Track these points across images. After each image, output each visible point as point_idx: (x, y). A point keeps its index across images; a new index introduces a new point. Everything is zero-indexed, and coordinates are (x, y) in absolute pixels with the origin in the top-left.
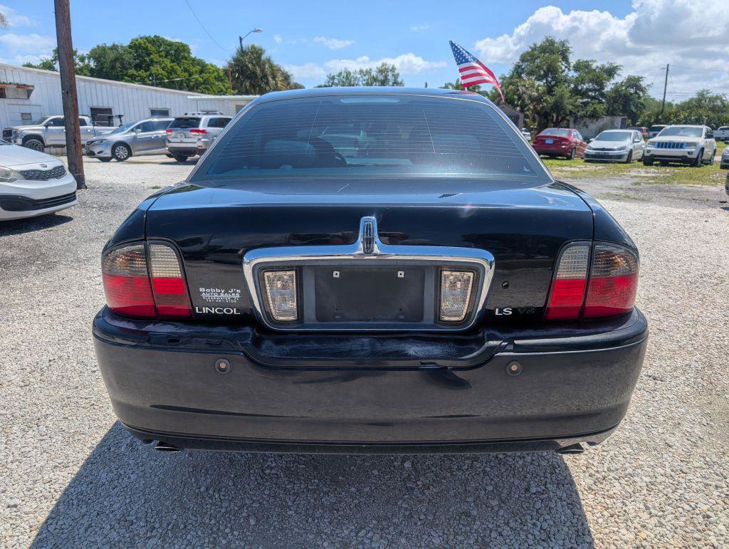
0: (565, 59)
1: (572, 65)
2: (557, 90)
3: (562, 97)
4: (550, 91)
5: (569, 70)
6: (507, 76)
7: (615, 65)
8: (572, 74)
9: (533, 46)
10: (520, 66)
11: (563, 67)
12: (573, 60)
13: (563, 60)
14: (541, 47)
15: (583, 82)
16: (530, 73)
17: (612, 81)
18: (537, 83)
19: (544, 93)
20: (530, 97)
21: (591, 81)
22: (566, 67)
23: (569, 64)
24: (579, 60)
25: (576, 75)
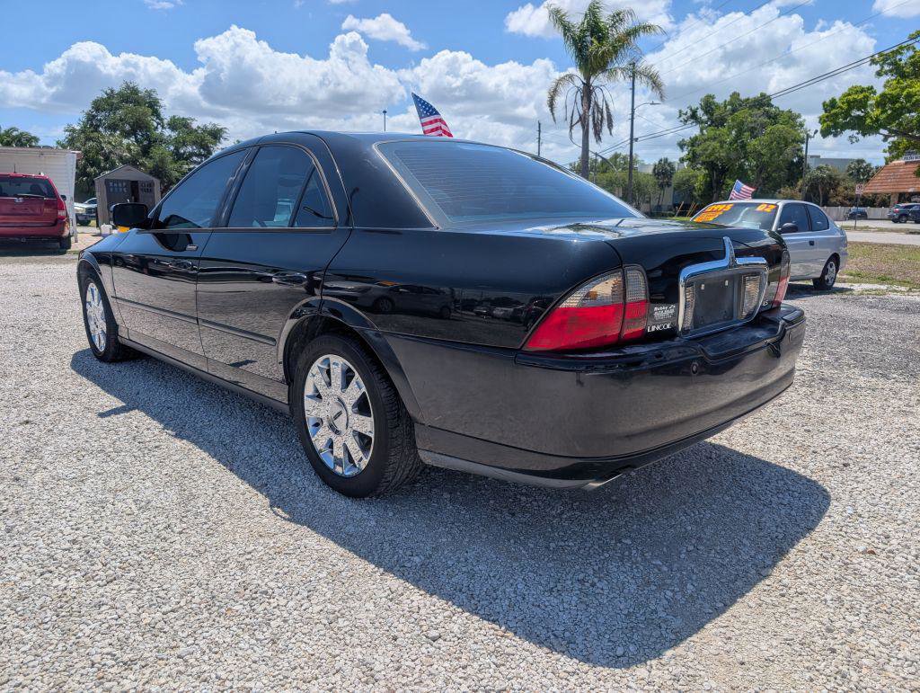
0: (156, 114)
1: (165, 121)
2: (156, 152)
3: (162, 161)
4: (146, 152)
5: (163, 127)
6: (78, 128)
7: (220, 127)
8: (167, 132)
9: (109, 92)
10: (94, 117)
11: (155, 124)
12: (166, 115)
13: (152, 115)
14: (121, 94)
15: (184, 144)
16: (113, 127)
17: (220, 146)
18: (125, 141)
19: (138, 154)
20: (121, 158)
21: (194, 143)
22: (158, 124)
23: (161, 120)
24: (174, 117)
25: (174, 134)
